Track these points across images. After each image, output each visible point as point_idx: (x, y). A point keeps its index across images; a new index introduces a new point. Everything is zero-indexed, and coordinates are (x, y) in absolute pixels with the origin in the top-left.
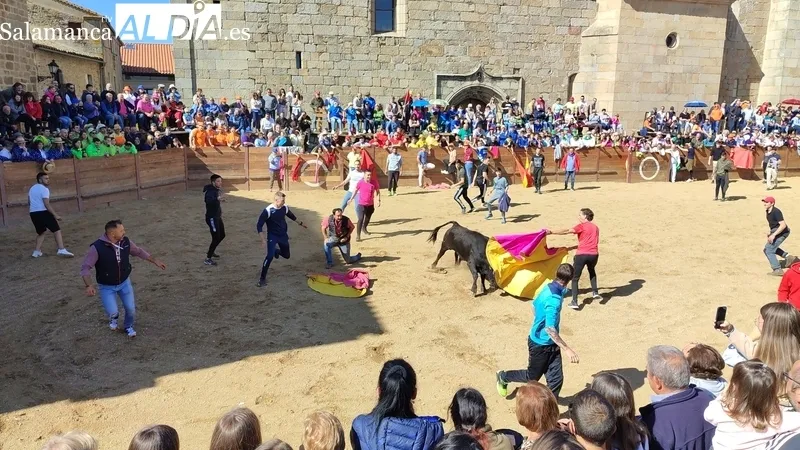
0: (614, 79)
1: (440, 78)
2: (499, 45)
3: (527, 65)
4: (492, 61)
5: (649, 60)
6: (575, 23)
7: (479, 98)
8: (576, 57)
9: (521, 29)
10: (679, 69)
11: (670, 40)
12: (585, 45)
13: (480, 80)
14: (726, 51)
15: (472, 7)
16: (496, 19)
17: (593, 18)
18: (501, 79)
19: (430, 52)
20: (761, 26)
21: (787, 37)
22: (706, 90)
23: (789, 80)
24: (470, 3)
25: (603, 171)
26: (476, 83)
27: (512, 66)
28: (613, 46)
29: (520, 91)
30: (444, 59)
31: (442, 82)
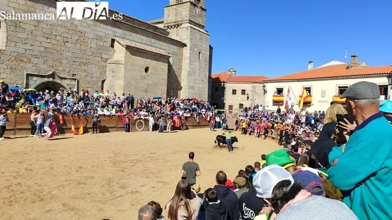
0: (123, 84)
1: (28, 75)
2: (64, 61)
3: (80, 73)
4: (60, 69)
5: (138, 77)
6: (105, 56)
7: (52, 87)
8: (105, 72)
9: (76, 55)
10: (150, 82)
11: (147, 70)
12: (109, 67)
13: (54, 78)
14: (168, 77)
15: (49, 40)
16: (63, 48)
17: (112, 56)
18: (66, 79)
19: (22, 60)
20: (180, 69)
21: (189, 74)
22: (161, 92)
23: (191, 90)
24: (47, 38)
25: (119, 126)
26: (51, 79)
27: (72, 73)
28: (122, 68)
29: (76, 86)
30: (31, 65)
31: (30, 77)
